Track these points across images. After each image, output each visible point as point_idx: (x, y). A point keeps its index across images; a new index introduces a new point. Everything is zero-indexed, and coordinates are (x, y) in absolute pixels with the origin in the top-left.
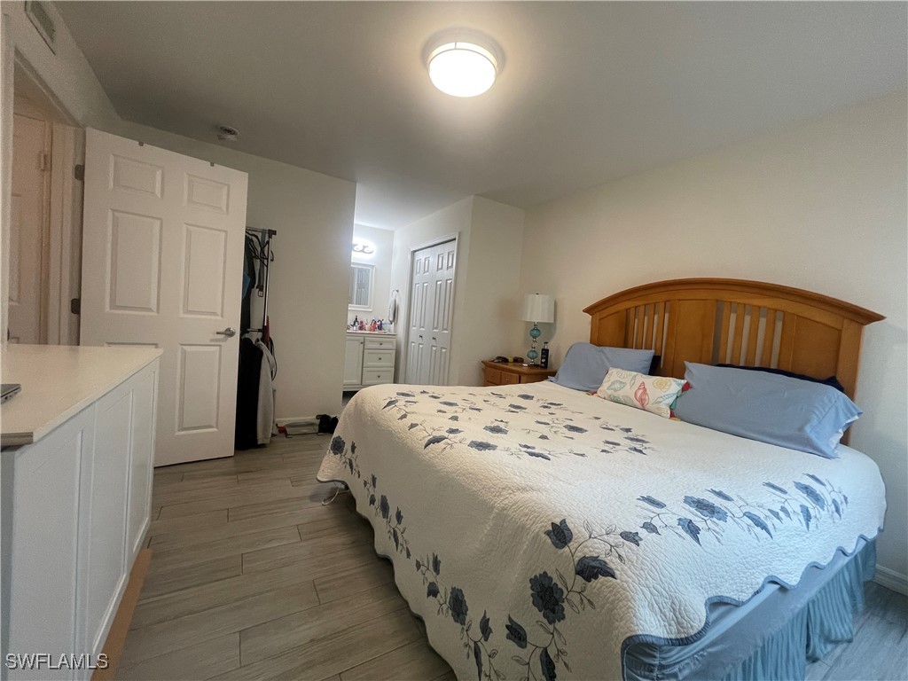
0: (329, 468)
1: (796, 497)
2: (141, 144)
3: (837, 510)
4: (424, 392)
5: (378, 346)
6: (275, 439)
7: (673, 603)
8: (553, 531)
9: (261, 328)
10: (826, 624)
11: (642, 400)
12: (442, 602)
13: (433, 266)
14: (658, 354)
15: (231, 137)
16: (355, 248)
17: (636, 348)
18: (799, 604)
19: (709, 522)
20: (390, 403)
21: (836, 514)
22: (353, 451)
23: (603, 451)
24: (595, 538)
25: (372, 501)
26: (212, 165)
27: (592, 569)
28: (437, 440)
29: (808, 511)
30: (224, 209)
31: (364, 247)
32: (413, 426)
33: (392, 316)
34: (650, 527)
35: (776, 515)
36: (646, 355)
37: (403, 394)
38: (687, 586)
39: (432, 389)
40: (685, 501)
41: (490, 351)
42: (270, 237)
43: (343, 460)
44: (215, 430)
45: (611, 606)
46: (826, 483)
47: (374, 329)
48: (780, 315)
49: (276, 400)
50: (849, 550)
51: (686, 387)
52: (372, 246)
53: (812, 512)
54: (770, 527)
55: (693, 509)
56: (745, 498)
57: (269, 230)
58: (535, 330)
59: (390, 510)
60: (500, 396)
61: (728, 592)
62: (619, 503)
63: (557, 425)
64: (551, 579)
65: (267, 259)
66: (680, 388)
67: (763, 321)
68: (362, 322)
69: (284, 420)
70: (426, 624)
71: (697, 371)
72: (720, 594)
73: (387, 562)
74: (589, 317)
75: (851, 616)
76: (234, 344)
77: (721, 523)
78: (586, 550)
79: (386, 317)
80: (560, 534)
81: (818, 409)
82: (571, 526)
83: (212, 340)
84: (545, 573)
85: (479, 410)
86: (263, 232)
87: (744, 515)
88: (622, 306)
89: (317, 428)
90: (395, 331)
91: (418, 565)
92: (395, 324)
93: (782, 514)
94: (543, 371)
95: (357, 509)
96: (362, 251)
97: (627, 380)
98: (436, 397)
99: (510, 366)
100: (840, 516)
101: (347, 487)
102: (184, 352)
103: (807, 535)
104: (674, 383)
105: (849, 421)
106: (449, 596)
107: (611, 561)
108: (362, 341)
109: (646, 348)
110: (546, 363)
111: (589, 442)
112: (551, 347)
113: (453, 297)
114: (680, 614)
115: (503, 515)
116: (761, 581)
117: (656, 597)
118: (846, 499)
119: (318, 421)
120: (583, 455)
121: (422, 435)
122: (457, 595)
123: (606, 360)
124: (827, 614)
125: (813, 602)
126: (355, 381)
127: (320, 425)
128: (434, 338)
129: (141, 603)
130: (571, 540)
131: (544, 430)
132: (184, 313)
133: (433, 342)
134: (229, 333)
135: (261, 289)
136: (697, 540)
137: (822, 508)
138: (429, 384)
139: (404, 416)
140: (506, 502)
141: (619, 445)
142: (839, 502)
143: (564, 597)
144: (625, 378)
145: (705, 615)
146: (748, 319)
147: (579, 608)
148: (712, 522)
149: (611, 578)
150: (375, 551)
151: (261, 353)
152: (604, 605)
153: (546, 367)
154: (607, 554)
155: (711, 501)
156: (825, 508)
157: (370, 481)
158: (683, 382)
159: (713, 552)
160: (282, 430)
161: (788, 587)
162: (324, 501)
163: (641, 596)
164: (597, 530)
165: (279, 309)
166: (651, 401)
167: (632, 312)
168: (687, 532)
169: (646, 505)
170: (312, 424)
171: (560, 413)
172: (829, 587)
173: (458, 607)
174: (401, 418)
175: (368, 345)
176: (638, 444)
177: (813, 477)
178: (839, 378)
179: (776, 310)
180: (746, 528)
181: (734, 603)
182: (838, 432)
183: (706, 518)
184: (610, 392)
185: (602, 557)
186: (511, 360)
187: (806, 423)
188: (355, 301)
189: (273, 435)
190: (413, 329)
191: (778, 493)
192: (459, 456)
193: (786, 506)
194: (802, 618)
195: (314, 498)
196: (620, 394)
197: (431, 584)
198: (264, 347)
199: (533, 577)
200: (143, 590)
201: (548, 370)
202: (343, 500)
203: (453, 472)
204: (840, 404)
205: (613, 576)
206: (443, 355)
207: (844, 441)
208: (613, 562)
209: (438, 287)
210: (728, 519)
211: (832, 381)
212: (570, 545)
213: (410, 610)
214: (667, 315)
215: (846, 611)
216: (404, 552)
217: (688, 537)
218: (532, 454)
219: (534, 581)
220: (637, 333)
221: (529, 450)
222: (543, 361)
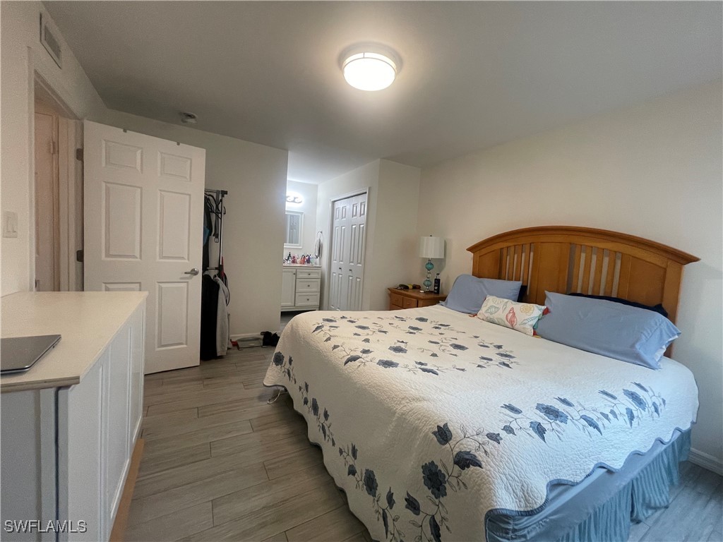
0: (272, 376)
1: (623, 402)
2: (125, 131)
3: (656, 410)
4: (343, 317)
5: (306, 276)
6: (231, 351)
7: (523, 485)
8: (438, 431)
9: (217, 266)
10: (647, 495)
11: (511, 322)
12: (358, 479)
13: (349, 213)
14: (525, 284)
15: (191, 121)
16: (288, 199)
17: (509, 280)
18: (623, 482)
19: (553, 424)
20: (318, 328)
21: (655, 414)
22: (290, 363)
23: (479, 366)
24: (468, 437)
25: (306, 402)
26: (178, 144)
27: (466, 461)
28: (354, 359)
29: (632, 412)
30: (188, 177)
31: (295, 198)
32: (335, 347)
33: (317, 252)
34: (509, 429)
35: (606, 416)
36: (515, 286)
37: (328, 320)
38: (534, 473)
39: (349, 314)
40: (537, 408)
41: (394, 280)
42: (223, 196)
43: (283, 370)
44: (185, 346)
45: (478, 488)
46: (648, 389)
47: (304, 263)
48: (620, 255)
49: (231, 320)
50: (666, 440)
51: (546, 312)
52: (301, 197)
53: (635, 413)
54: (601, 426)
55: (542, 414)
56: (583, 404)
57: (222, 191)
58: (430, 264)
59: (319, 410)
60: (402, 319)
61: (565, 476)
62: (487, 410)
63: (445, 344)
64: (437, 467)
65: (221, 213)
66: (540, 312)
67: (606, 260)
68: (294, 257)
69: (236, 336)
70: (348, 495)
71: (555, 299)
72: (559, 478)
73: (318, 448)
74: (471, 254)
75: (668, 489)
76: (198, 281)
77: (562, 425)
78: (462, 446)
79: (313, 252)
80: (443, 434)
81: (647, 332)
82: (451, 428)
83: (181, 278)
84: (433, 462)
85: (385, 332)
86: (218, 192)
87: (581, 417)
88: (497, 246)
89: (262, 341)
90: (320, 264)
91: (341, 452)
92: (320, 258)
93: (611, 416)
94: (436, 296)
95: (295, 407)
96: (294, 201)
97: (501, 306)
98: (352, 322)
99: (410, 293)
100: (659, 414)
101: (286, 390)
102: (161, 289)
103: (631, 431)
104: (536, 308)
105: (670, 340)
106: (364, 475)
107: (479, 455)
108: (294, 272)
109: (515, 280)
110: (438, 290)
111: (468, 359)
112: (442, 278)
113: (365, 238)
114: (527, 493)
115: (402, 419)
116: (592, 467)
117: (511, 482)
118: (664, 401)
119: (263, 336)
120: (463, 370)
121: (341, 355)
122: (370, 475)
123: (484, 289)
124: (648, 488)
125: (637, 479)
126: (289, 304)
127: (264, 340)
128: (350, 270)
129: (139, 479)
130: (451, 439)
131: (435, 348)
132: (160, 258)
133: (350, 273)
134: (194, 273)
135: (217, 237)
136: (543, 439)
137: (644, 409)
138: (347, 310)
139: (329, 339)
140: (405, 409)
141: (491, 360)
142: (658, 404)
143: (446, 479)
144: (499, 304)
145: (546, 494)
146: (594, 258)
147: (457, 488)
148: (556, 424)
149: (478, 468)
150: (308, 439)
151: (218, 287)
152: (474, 486)
153: (438, 293)
154: (477, 450)
155: (557, 407)
156: (646, 410)
157: (303, 386)
158: (544, 307)
159: (555, 447)
160: (235, 344)
161: (614, 471)
162: (269, 400)
163: (499, 481)
164: (470, 432)
165: (231, 251)
166: (518, 323)
167: (505, 251)
168: (536, 432)
169: (508, 412)
170: (257, 339)
171: (448, 334)
172: (650, 468)
173: (370, 483)
174: (326, 340)
175: (300, 276)
176: (506, 359)
177: (639, 385)
178: (664, 307)
179: (616, 252)
180: (581, 427)
181: (570, 483)
182: (661, 348)
183: (551, 421)
184: (487, 315)
185: (473, 452)
186: (410, 287)
187: (637, 341)
188: (288, 241)
189: (229, 349)
190: (334, 262)
191: (610, 399)
192: (369, 372)
193: (615, 410)
194: (628, 491)
195: (261, 398)
196: (495, 317)
197: (350, 466)
198: (220, 281)
199: (424, 464)
200: (140, 469)
201: (440, 296)
202: (283, 399)
203: (366, 385)
204: (664, 327)
205: (480, 466)
206: (358, 283)
207: (668, 354)
208: (480, 456)
209: (353, 229)
210: (569, 421)
211: (659, 308)
212: (450, 442)
213: (335, 485)
214: (532, 254)
215: (665, 486)
216: (331, 443)
217: (536, 436)
218: (424, 370)
219: (425, 468)
220: (509, 268)
221: (423, 367)
222: (436, 288)
